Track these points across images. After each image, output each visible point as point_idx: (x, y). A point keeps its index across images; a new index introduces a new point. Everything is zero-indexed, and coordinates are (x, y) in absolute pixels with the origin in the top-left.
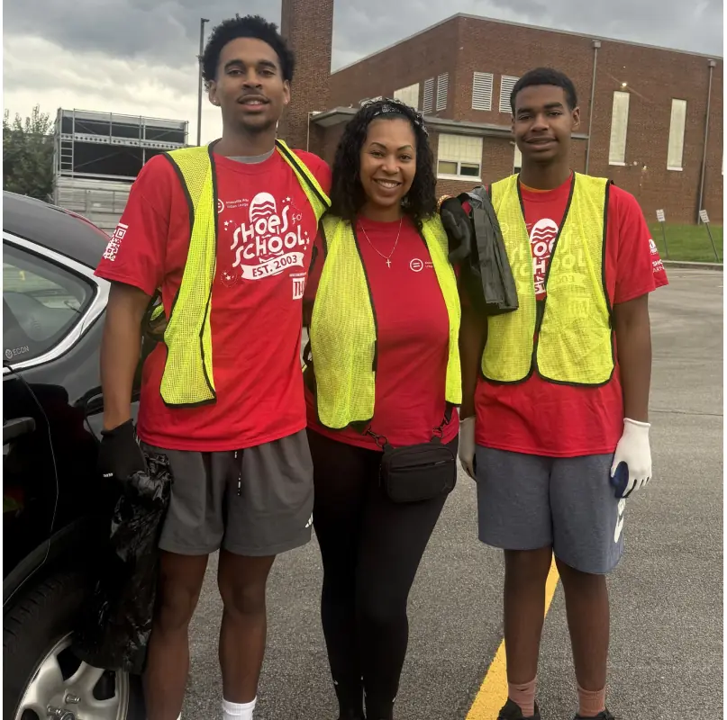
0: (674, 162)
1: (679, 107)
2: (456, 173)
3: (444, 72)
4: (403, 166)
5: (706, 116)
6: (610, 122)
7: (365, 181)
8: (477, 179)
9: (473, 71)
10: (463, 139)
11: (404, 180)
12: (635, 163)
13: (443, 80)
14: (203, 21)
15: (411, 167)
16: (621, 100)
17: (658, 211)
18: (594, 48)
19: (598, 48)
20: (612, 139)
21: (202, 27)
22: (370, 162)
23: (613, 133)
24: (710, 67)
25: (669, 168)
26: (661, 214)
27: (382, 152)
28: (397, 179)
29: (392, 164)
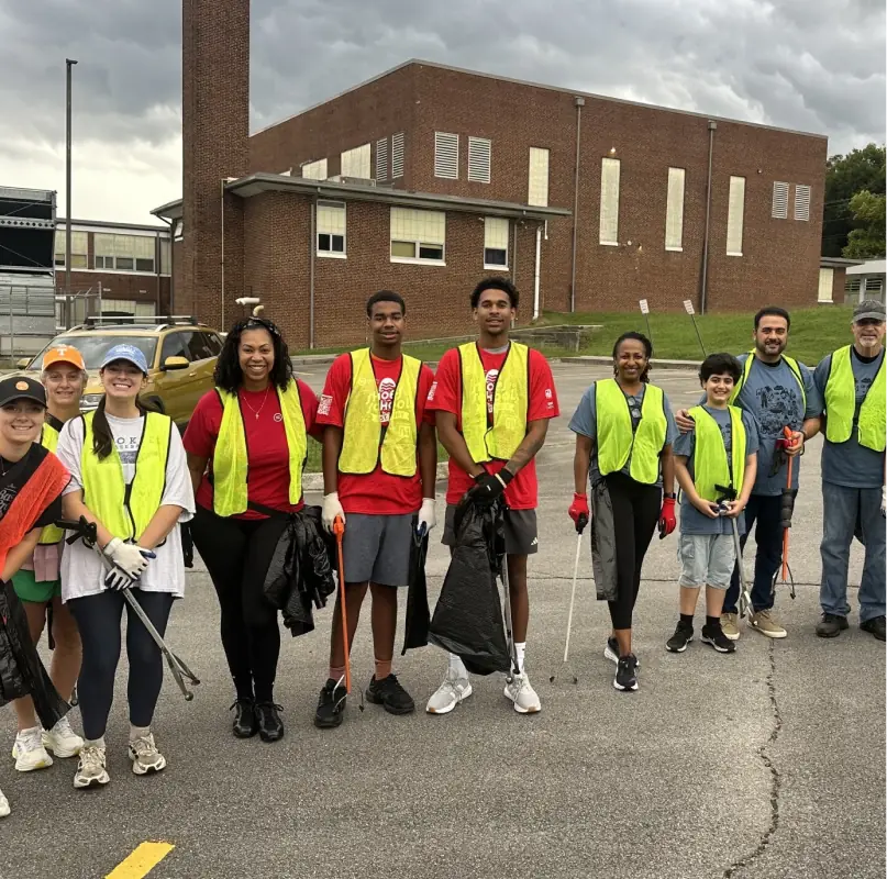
0: (673, 242)
1: (676, 177)
2: (414, 256)
3: (399, 131)
4: (265, 356)
5: (707, 188)
6: (599, 193)
7: (243, 367)
8: (441, 263)
9: (433, 131)
10: (422, 214)
11: (268, 364)
12: (629, 243)
13: (398, 140)
14: (69, 63)
15: (271, 356)
16: (611, 168)
17: (641, 302)
18: (577, 106)
19: (581, 106)
20: (602, 214)
21: (69, 71)
22: (244, 356)
23: (603, 207)
24: (710, 130)
25: (667, 249)
26: (644, 305)
27: (250, 350)
28: (263, 364)
29: (257, 356)
